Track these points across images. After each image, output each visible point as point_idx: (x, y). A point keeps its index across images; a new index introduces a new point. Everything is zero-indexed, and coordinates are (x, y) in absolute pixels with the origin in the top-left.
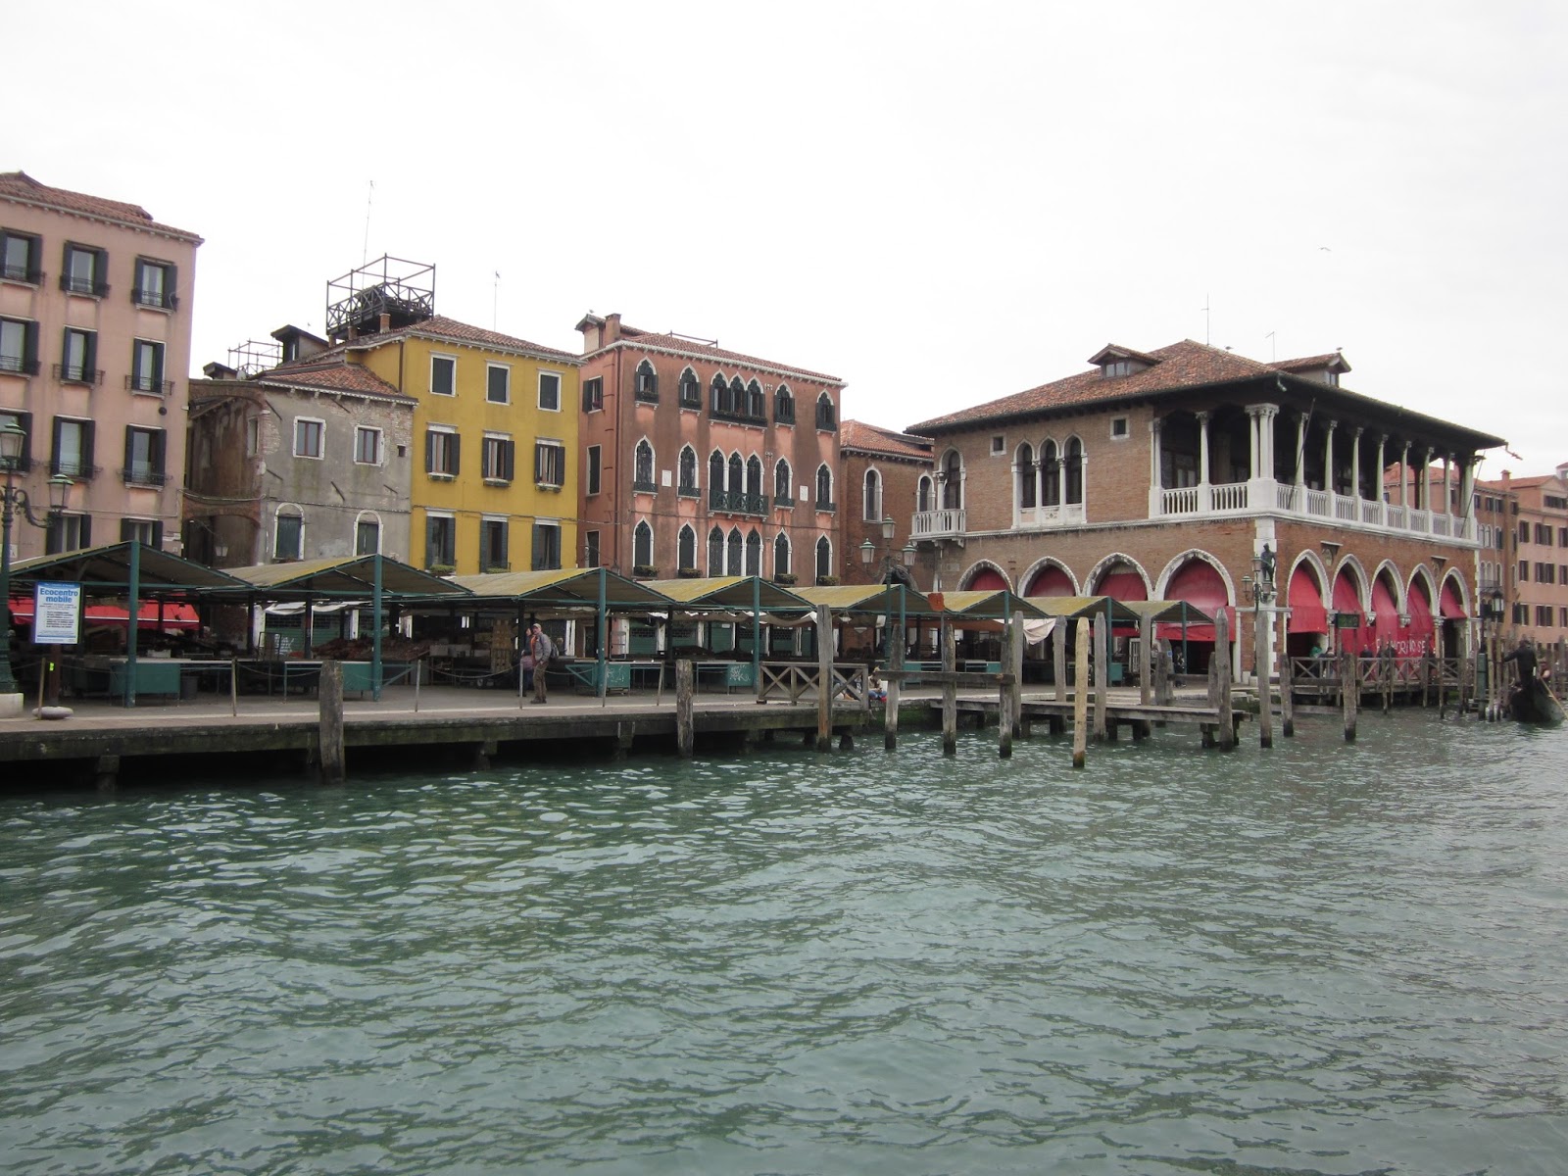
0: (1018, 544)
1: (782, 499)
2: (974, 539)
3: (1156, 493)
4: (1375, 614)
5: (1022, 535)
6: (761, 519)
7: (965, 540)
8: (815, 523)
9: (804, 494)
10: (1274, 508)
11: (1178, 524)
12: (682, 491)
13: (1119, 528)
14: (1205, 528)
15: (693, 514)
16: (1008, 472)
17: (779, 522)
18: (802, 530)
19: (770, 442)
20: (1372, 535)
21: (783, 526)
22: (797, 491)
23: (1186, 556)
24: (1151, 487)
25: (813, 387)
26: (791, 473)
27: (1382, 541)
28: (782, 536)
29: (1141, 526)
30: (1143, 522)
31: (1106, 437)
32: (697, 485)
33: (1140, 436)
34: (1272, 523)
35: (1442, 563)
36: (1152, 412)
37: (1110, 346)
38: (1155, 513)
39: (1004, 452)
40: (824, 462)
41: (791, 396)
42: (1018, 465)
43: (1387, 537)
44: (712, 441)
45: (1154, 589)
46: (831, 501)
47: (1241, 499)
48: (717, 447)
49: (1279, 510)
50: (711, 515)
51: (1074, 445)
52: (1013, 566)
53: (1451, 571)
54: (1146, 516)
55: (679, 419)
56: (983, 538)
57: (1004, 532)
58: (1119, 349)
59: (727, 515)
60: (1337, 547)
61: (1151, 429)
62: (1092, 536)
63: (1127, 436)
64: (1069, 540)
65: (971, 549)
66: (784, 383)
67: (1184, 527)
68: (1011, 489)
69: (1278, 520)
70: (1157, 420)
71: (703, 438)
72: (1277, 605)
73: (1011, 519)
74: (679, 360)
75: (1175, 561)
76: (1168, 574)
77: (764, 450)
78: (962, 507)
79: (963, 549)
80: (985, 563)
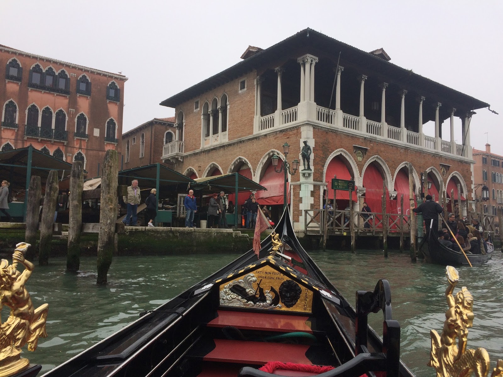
0: (203, 157)
1: (81, 134)
2: (187, 156)
3: (257, 119)
4: (396, 193)
5: (204, 152)
6: (64, 143)
7: (183, 157)
8: (104, 148)
9: (96, 132)
10: (314, 119)
11: (266, 135)
12: (5, 124)
13: (241, 142)
14: (278, 136)
15: (13, 137)
16: (200, 119)
17: (78, 146)
18: (95, 152)
19: (73, 104)
20: (396, 146)
21: (80, 148)
22: (91, 131)
23: (269, 154)
24: (255, 117)
25: (105, 78)
26: (88, 121)
27: (402, 151)
28: (80, 154)
29: (249, 139)
30: (250, 136)
31: (237, 91)
32: (17, 122)
33: (251, 88)
34: (312, 129)
35: (447, 168)
36: (256, 73)
37: (250, 47)
38: (257, 131)
39: (199, 109)
40: (112, 117)
41: (90, 81)
42: (204, 115)
43: (406, 149)
44: (30, 99)
45: (254, 175)
46: (116, 138)
47: (294, 116)
48: (34, 103)
49: (317, 121)
50: (25, 138)
51: (224, 99)
52: (200, 169)
53: (454, 173)
54: (252, 133)
55: (5, 86)
56: (190, 155)
57: (197, 151)
58: (254, 48)
59: (38, 139)
60: (366, 149)
61: (255, 83)
62: (230, 148)
63: (245, 89)
64: (221, 152)
65: (186, 162)
66: (85, 74)
67: (268, 137)
68: (201, 127)
69: (315, 127)
70: (258, 77)
71: (23, 97)
72: (314, 180)
73: (200, 144)
74: (7, 54)
75: (264, 158)
76: (261, 166)
77: (69, 108)
78: (183, 141)
79: (183, 162)
80: (190, 168)
